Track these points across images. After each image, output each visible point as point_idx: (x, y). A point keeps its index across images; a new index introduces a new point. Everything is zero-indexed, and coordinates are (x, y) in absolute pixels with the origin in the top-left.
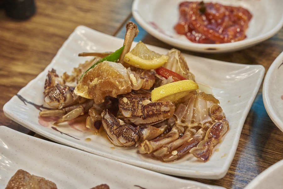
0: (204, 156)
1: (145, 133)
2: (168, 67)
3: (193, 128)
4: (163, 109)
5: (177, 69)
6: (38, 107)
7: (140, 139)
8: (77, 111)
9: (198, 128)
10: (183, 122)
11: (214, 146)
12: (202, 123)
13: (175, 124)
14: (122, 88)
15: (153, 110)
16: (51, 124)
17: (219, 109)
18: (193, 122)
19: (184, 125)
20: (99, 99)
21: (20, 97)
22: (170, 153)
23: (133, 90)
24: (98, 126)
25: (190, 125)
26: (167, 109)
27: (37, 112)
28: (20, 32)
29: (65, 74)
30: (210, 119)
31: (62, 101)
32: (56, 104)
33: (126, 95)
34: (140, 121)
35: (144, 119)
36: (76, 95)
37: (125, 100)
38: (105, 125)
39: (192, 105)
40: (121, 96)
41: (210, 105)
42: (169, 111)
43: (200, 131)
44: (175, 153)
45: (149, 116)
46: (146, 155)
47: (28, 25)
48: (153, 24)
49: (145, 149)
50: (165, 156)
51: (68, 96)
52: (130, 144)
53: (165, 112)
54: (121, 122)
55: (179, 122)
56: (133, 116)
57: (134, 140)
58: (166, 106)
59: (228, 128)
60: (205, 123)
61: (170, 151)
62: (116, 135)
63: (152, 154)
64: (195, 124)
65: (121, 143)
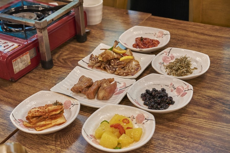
0: (133, 75)
1: (117, 69)
2: (126, 54)
3: (131, 69)
4: (123, 63)
5: (129, 54)
6: (88, 64)
7: (116, 71)
8: (98, 64)
9: (132, 69)
10: (128, 67)
12: (134, 68)
13: (126, 68)
14: (111, 58)
15: (120, 63)
16: (91, 68)
17: (139, 64)
19: (129, 68)
20: (105, 60)
21: (82, 60)
22: (123, 74)
23: (115, 58)
24: (105, 69)
25: (130, 68)
26: (124, 63)
27: (87, 65)
28: (81, 46)
29: (96, 55)
30: (136, 67)
31: (95, 61)
32: (93, 62)
33: (113, 59)
34: (116, 67)
35: (117, 66)
36: (99, 60)
37: (112, 61)
38: (106, 68)
39: (131, 63)
40: (111, 60)
41: (136, 63)
42: (124, 64)
43: (133, 70)
44: (125, 74)
45: (119, 65)
46: (117, 75)
47: (84, 44)
48: (125, 44)
50: (122, 75)
51: (96, 60)
52: (113, 72)
53: (123, 64)
54: (111, 67)
56: (114, 65)
58: (124, 62)
59: (141, 69)
61: (123, 73)
62: (109, 69)
63: (118, 74)
64: (132, 68)
65: (111, 72)
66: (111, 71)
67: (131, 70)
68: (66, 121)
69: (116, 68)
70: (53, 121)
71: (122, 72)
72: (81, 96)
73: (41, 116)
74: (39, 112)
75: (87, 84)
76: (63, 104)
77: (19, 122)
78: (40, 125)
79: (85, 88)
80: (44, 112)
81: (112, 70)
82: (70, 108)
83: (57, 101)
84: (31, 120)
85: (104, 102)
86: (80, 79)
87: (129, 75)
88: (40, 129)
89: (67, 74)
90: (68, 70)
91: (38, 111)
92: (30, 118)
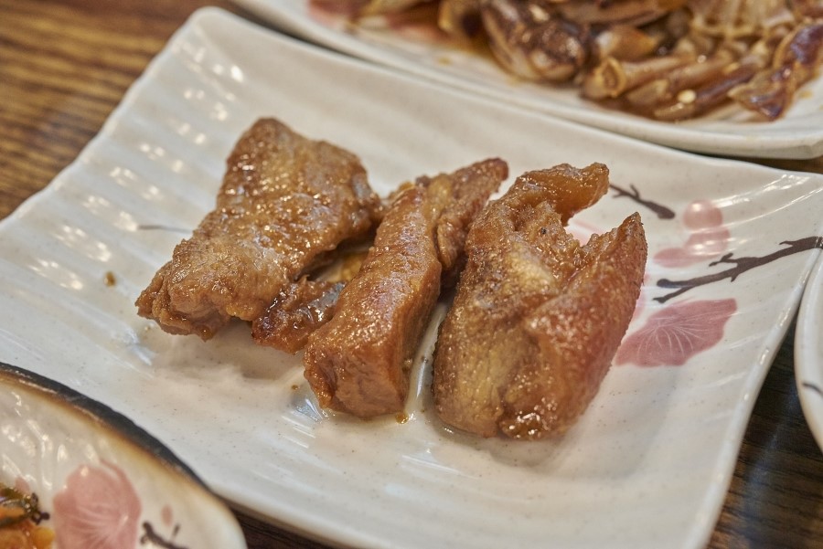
0: (770, 105)
1: (606, 41)
3: (738, 39)
7: (590, 60)
9: (751, 40)
10: (711, 22)
11: (799, 85)
13: (687, 31)
16: (340, 22)
18: (739, 23)
19: (714, 30)
22: (675, 98)
24: (472, 32)
25: (730, 31)
30: (787, 17)
38: (491, 25)
43: (760, 48)
44: (688, 96)
46: (606, 102)
49: (606, 82)
50: (661, 103)
52: (562, 70)
55: (698, 22)
57: (573, 60)
60: (775, 28)
61: (676, 89)
62: (520, 44)
63: (623, 95)
64: (747, 30)
65: (538, 71)
66: (540, 60)
67: (741, 47)
69: (599, 28)
71: (660, 75)
72: (252, 373)
75: (320, 228)
76: (46, 505)
79: (294, 278)
81: (557, 57)
85: (514, 463)
86: (233, 160)
87: (727, 101)
89: (118, 79)
90: (128, 32)
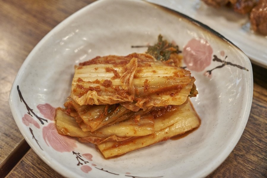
68: (200, 121)
70: (159, 125)
73: (118, 105)
74: (110, 89)
77: (40, 119)
78: (115, 138)
80: (129, 93)
82: (210, 72)
83: (160, 37)
84: (85, 118)
88: (116, 151)
91: (107, 84)
92: (79, 109)
